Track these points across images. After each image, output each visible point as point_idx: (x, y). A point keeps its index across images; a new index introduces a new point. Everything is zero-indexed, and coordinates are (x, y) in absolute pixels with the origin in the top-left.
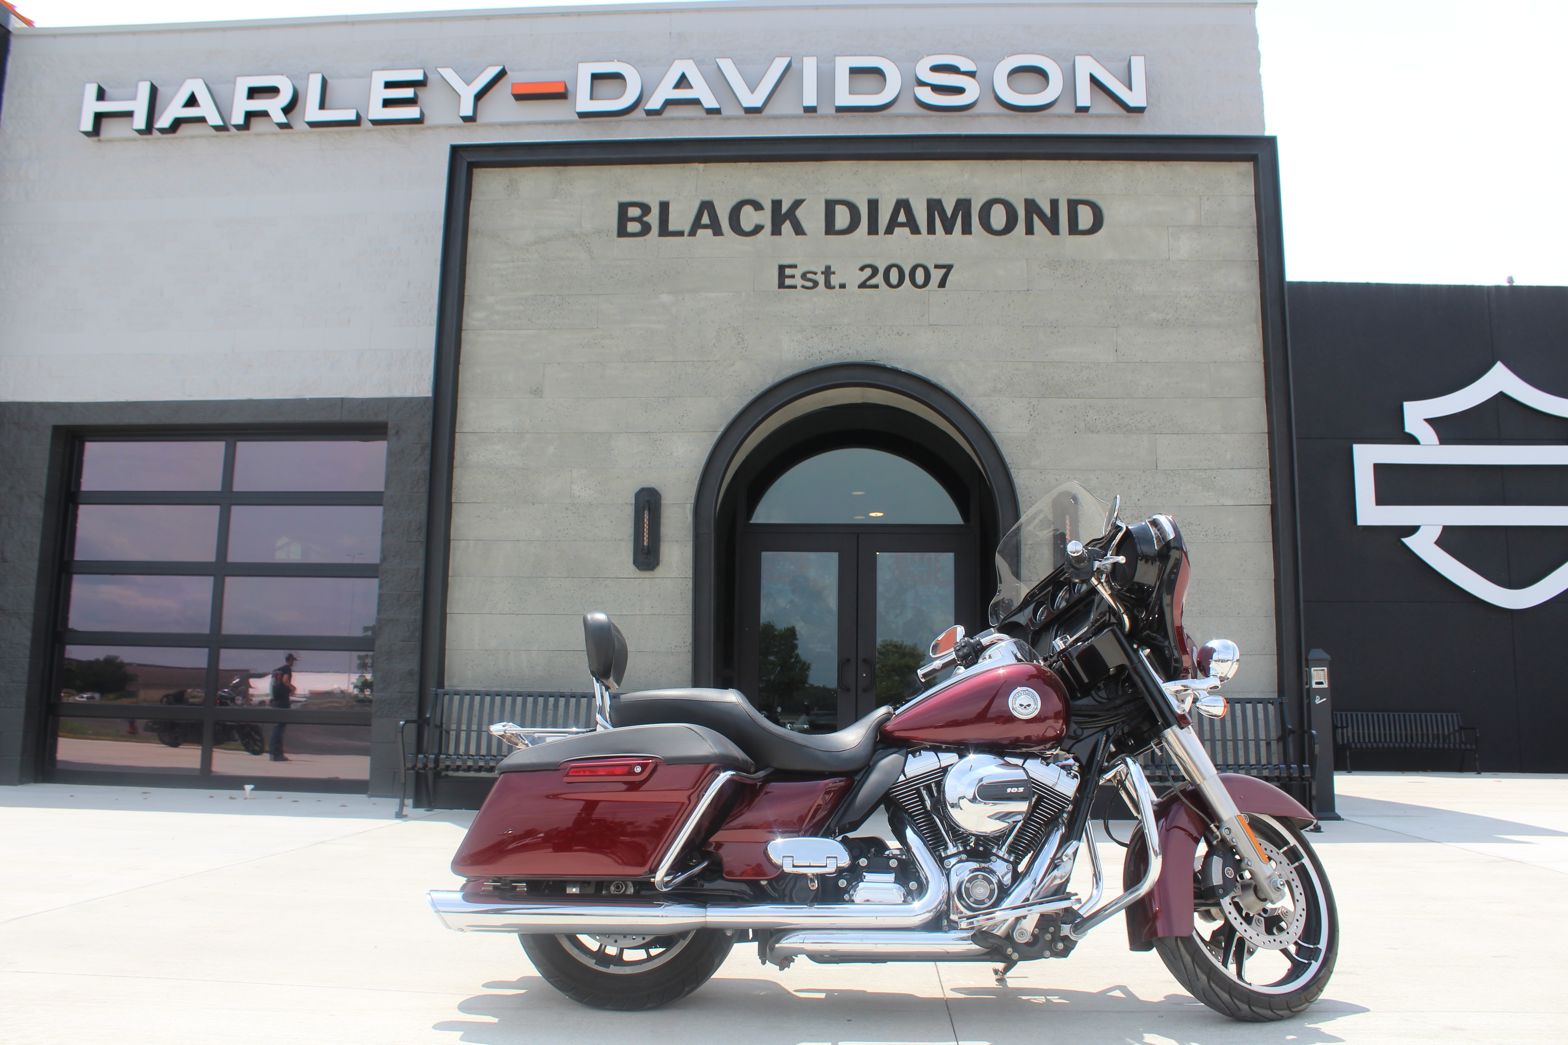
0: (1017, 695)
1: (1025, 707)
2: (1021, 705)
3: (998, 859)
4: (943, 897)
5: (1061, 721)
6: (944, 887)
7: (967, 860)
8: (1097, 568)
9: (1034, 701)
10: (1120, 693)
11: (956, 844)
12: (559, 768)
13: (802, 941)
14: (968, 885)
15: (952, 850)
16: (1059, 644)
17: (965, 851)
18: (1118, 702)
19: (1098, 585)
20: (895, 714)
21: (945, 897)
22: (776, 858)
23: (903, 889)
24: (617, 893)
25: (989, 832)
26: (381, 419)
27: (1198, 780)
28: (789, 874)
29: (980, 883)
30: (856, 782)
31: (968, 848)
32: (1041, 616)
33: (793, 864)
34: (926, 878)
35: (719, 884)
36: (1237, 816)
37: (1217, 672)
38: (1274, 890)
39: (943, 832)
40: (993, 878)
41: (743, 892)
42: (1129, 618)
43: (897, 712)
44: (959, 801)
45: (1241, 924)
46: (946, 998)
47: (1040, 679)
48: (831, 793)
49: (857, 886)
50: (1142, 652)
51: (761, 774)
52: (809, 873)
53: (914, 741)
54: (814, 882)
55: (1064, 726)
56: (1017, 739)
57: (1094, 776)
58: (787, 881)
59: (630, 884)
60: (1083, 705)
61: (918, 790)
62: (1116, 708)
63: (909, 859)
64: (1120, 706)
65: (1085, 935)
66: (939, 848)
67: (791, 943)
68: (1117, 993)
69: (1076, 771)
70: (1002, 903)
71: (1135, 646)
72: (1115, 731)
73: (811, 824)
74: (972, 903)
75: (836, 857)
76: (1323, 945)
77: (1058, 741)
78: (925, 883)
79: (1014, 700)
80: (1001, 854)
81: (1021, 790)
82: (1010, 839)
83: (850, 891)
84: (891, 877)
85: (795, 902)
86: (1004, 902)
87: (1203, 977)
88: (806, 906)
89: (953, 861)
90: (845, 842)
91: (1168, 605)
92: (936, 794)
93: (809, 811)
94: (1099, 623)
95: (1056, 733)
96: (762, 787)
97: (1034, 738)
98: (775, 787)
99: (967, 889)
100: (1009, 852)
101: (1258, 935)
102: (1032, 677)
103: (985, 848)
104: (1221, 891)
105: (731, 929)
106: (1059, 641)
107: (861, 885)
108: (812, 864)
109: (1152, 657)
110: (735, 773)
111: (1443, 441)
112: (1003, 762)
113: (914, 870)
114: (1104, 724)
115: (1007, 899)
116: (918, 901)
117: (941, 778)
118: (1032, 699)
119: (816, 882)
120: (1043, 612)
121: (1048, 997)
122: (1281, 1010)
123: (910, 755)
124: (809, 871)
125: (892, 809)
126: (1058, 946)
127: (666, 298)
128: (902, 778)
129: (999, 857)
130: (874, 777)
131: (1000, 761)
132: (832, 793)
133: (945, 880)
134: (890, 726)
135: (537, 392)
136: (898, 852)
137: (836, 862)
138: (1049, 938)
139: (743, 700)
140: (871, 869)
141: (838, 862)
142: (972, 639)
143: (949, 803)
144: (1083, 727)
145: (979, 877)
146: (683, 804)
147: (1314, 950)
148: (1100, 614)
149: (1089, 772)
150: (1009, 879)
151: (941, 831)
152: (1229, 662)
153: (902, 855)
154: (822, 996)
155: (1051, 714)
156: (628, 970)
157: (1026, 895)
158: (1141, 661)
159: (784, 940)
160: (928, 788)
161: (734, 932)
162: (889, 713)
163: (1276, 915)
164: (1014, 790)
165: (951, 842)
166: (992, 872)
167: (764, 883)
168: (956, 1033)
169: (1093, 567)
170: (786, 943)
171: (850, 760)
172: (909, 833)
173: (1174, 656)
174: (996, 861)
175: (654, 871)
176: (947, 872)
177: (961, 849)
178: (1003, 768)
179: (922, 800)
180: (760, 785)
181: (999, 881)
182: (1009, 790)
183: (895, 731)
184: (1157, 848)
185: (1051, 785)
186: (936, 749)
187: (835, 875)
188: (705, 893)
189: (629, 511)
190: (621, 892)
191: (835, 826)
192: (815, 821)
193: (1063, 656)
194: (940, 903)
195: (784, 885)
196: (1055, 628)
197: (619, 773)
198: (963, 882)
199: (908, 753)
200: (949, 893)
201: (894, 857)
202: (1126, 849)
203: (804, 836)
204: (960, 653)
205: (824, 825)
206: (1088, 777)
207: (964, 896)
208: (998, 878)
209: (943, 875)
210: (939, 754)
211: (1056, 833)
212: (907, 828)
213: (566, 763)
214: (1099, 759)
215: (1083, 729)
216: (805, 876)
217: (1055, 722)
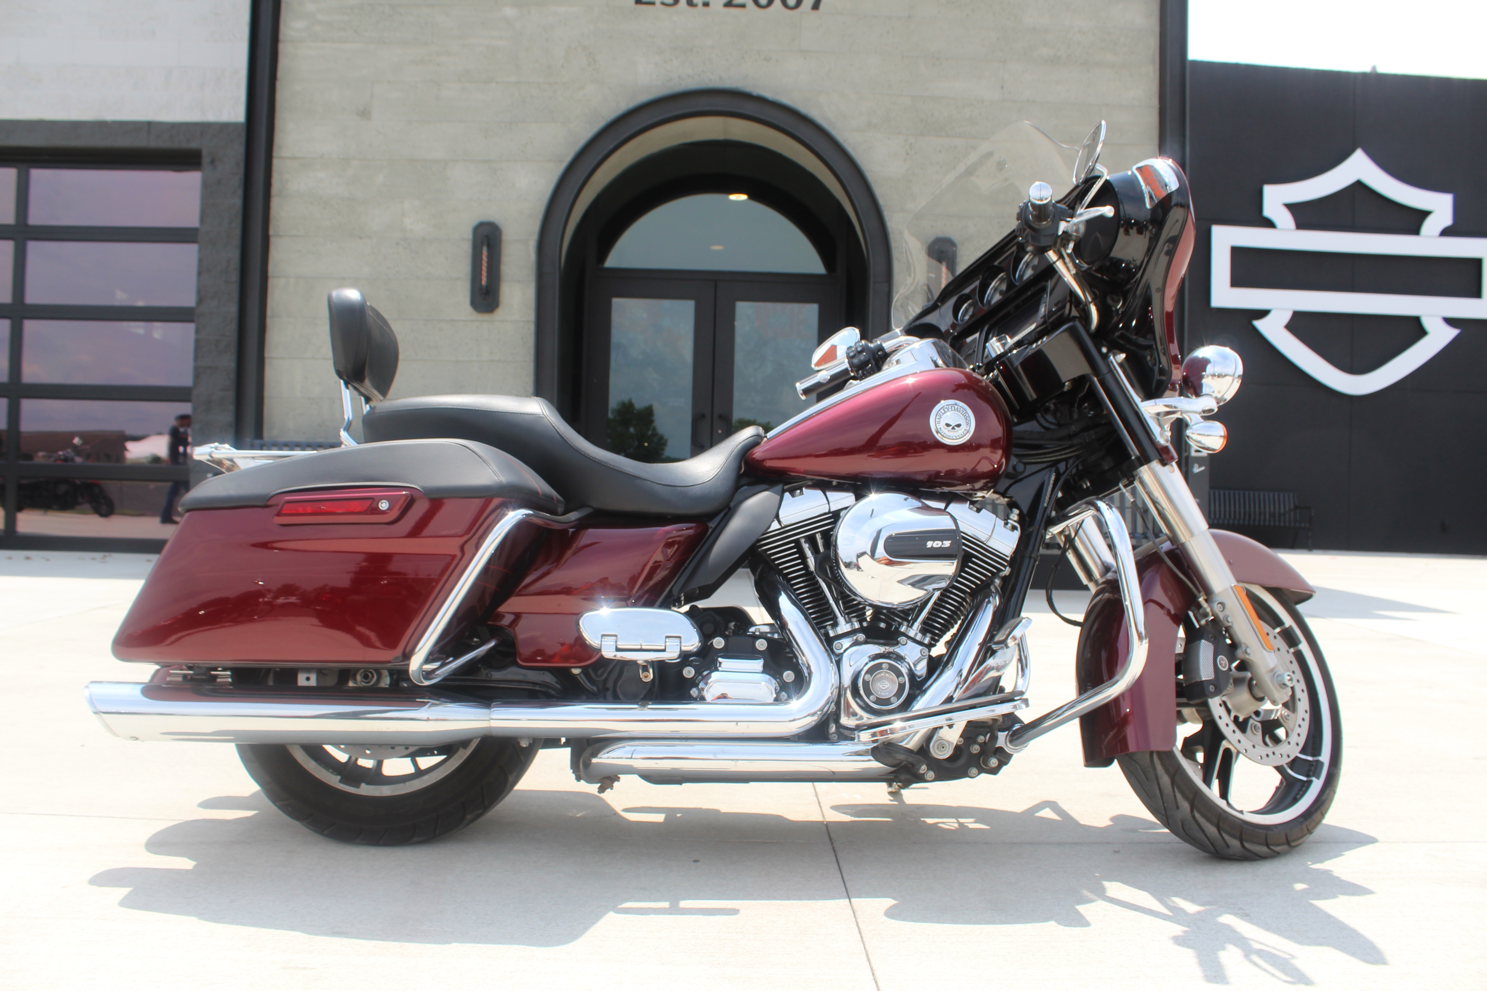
0: (942, 410)
1: (953, 428)
2: (948, 425)
3: (908, 641)
4: (832, 693)
5: (1000, 452)
6: (833, 679)
7: (866, 642)
8: (1064, 232)
9: (966, 419)
10: (1076, 416)
11: (850, 619)
12: (269, 503)
13: (630, 756)
14: (868, 677)
15: (843, 627)
16: (995, 347)
17: (862, 630)
18: (1074, 428)
19: (1057, 261)
20: (766, 437)
21: (834, 693)
22: (591, 637)
23: (774, 681)
24: (365, 684)
25: (896, 603)
26: (194, 145)
27: (1183, 536)
28: (610, 661)
29: (885, 675)
30: (710, 531)
31: (865, 624)
32: (964, 315)
33: (616, 647)
34: (809, 667)
35: (512, 673)
36: (1234, 586)
37: (1212, 390)
38: (1278, 687)
39: (831, 601)
40: (902, 667)
41: (544, 685)
42: (1098, 310)
43: (770, 434)
44: (857, 561)
45: (1234, 731)
46: (827, 822)
47: (971, 391)
48: (674, 546)
49: (708, 676)
50: (1114, 357)
51: (573, 516)
52: (639, 660)
53: (793, 474)
54: (648, 671)
55: (1004, 460)
56: (937, 474)
57: (1039, 529)
58: (608, 671)
59: (386, 673)
60: (1025, 432)
61: (797, 542)
62: (1070, 437)
63: (784, 639)
64: (1076, 435)
65: (1026, 746)
66: (824, 624)
67: (613, 758)
68: (1047, 813)
69: (1015, 521)
70: (914, 703)
71: (1104, 350)
72: (1067, 468)
73: (647, 588)
74: (873, 702)
75: (680, 637)
76: (1325, 757)
77: (992, 479)
78: (806, 675)
79: (937, 417)
80: (912, 633)
81: (947, 544)
82: (924, 614)
83: (700, 682)
84: (758, 664)
85: (620, 699)
86: (918, 701)
87: (1185, 805)
88: (636, 706)
89: (846, 642)
90: (693, 615)
91: (1158, 290)
92: (822, 549)
93: (643, 570)
94: (1055, 317)
95: (991, 468)
96: (575, 535)
97: (959, 473)
98: (592, 534)
99: (866, 684)
100: (924, 631)
101: (1254, 746)
102: (960, 387)
103: (889, 625)
104: (1212, 688)
105: (528, 737)
106: (995, 342)
107: (715, 675)
108: (644, 647)
109: (1126, 365)
110: (531, 512)
111: (1300, 225)
112: (920, 505)
113: (791, 655)
114: (1053, 459)
115: (922, 697)
116: (797, 699)
117: (830, 526)
118: (963, 417)
119: (651, 671)
120: (967, 310)
121: (961, 820)
122: (1279, 845)
123: (787, 495)
124: (641, 658)
125: (760, 569)
126: (991, 762)
127: (509, 12)
128: (775, 525)
129: (909, 638)
130: (737, 524)
131: (915, 503)
132: (676, 546)
133: (835, 668)
134: (758, 453)
135: (365, 114)
136: (766, 629)
137: (679, 644)
138: (977, 750)
139: (549, 410)
140: (729, 653)
141: (683, 644)
142: (871, 342)
143: (842, 561)
144: (1026, 461)
145: (884, 666)
146: (454, 557)
147: (1314, 764)
148: (1056, 305)
149: (1032, 523)
150: (923, 668)
151: (828, 601)
152: (1227, 378)
153: (773, 633)
154: (660, 818)
155: (987, 441)
156: (386, 791)
157: (949, 693)
158: (1111, 371)
159: (604, 754)
160: (811, 540)
161: (531, 742)
162: (758, 436)
163: (1274, 720)
164: (937, 544)
165: (842, 616)
166: (900, 658)
167: (576, 671)
168: (847, 883)
169: (1057, 229)
170: (606, 758)
171: (702, 498)
172: (784, 602)
173: (1160, 363)
174: (907, 643)
175: (407, 656)
176: (837, 659)
177: (857, 625)
178: (921, 513)
179: (803, 557)
180: (573, 532)
181: (910, 670)
182: (929, 544)
183: (767, 459)
184: (1142, 629)
185: (983, 539)
186: (824, 485)
187: (678, 660)
188: (490, 685)
189: (467, 248)
190: (371, 684)
191: (680, 592)
192: (651, 583)
193: (1000, 364)
194: (827, 703)
195: (605, 675)
196: (986, 329)
197: (356, 511)
198: (860, 672)
199: (784, 491)
200: (840, 688)
201: (763, 636)
202: (1078, 629)
203: (634, 605)
204: (855, 361)
205: (663, 591)
206: (1031, 530)
207: (862, 692)
208: (908, 667)
209: (832, 662)
210: (828, 494)
211: (986, 606)
212: (781, 594)
213: (280, 495)
214: (1045, 505)
215: (1025, 464)
216: (634, 663)
217: (992, 452)
